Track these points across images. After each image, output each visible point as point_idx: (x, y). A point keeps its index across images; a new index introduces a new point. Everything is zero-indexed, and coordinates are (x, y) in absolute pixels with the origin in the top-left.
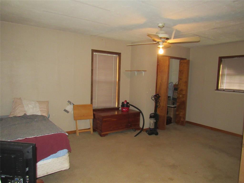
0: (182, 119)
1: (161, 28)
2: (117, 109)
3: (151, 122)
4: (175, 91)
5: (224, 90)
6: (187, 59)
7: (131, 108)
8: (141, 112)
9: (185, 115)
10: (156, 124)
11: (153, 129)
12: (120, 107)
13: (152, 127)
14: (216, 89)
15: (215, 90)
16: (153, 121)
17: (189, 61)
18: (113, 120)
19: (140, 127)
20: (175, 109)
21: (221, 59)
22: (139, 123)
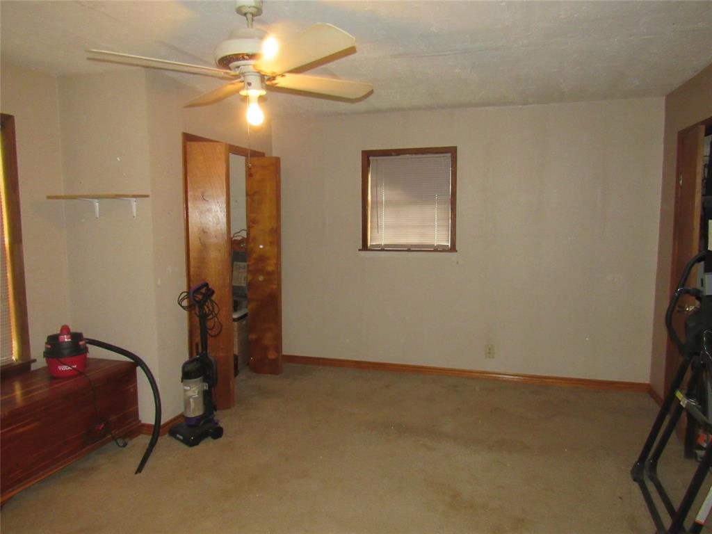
0: (272, 355)
1: (249, 16)
2: (21, 370)
3: (190, 394)
4: (235, 263)
5: (383, 249)
6: (266, 155)
7: (94, 352)
8: (138, 362)
9: (278, 338)
10: (208, 397)
11: (199, 419)
12: (32, 357)
13: (196, 410)
14: (361, 248)
15: (360, 250)
16: (195, 390)
17: (277, 161)
18: (21, 430)
19: (140, 421)
20: (244, 322)
21: (368, 158)
22: (137, 409)
